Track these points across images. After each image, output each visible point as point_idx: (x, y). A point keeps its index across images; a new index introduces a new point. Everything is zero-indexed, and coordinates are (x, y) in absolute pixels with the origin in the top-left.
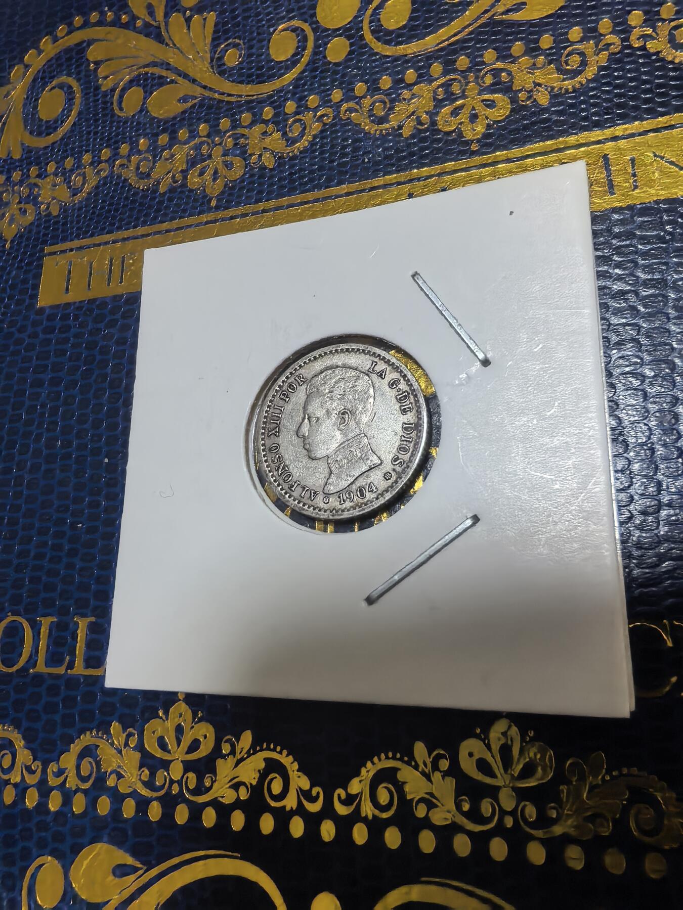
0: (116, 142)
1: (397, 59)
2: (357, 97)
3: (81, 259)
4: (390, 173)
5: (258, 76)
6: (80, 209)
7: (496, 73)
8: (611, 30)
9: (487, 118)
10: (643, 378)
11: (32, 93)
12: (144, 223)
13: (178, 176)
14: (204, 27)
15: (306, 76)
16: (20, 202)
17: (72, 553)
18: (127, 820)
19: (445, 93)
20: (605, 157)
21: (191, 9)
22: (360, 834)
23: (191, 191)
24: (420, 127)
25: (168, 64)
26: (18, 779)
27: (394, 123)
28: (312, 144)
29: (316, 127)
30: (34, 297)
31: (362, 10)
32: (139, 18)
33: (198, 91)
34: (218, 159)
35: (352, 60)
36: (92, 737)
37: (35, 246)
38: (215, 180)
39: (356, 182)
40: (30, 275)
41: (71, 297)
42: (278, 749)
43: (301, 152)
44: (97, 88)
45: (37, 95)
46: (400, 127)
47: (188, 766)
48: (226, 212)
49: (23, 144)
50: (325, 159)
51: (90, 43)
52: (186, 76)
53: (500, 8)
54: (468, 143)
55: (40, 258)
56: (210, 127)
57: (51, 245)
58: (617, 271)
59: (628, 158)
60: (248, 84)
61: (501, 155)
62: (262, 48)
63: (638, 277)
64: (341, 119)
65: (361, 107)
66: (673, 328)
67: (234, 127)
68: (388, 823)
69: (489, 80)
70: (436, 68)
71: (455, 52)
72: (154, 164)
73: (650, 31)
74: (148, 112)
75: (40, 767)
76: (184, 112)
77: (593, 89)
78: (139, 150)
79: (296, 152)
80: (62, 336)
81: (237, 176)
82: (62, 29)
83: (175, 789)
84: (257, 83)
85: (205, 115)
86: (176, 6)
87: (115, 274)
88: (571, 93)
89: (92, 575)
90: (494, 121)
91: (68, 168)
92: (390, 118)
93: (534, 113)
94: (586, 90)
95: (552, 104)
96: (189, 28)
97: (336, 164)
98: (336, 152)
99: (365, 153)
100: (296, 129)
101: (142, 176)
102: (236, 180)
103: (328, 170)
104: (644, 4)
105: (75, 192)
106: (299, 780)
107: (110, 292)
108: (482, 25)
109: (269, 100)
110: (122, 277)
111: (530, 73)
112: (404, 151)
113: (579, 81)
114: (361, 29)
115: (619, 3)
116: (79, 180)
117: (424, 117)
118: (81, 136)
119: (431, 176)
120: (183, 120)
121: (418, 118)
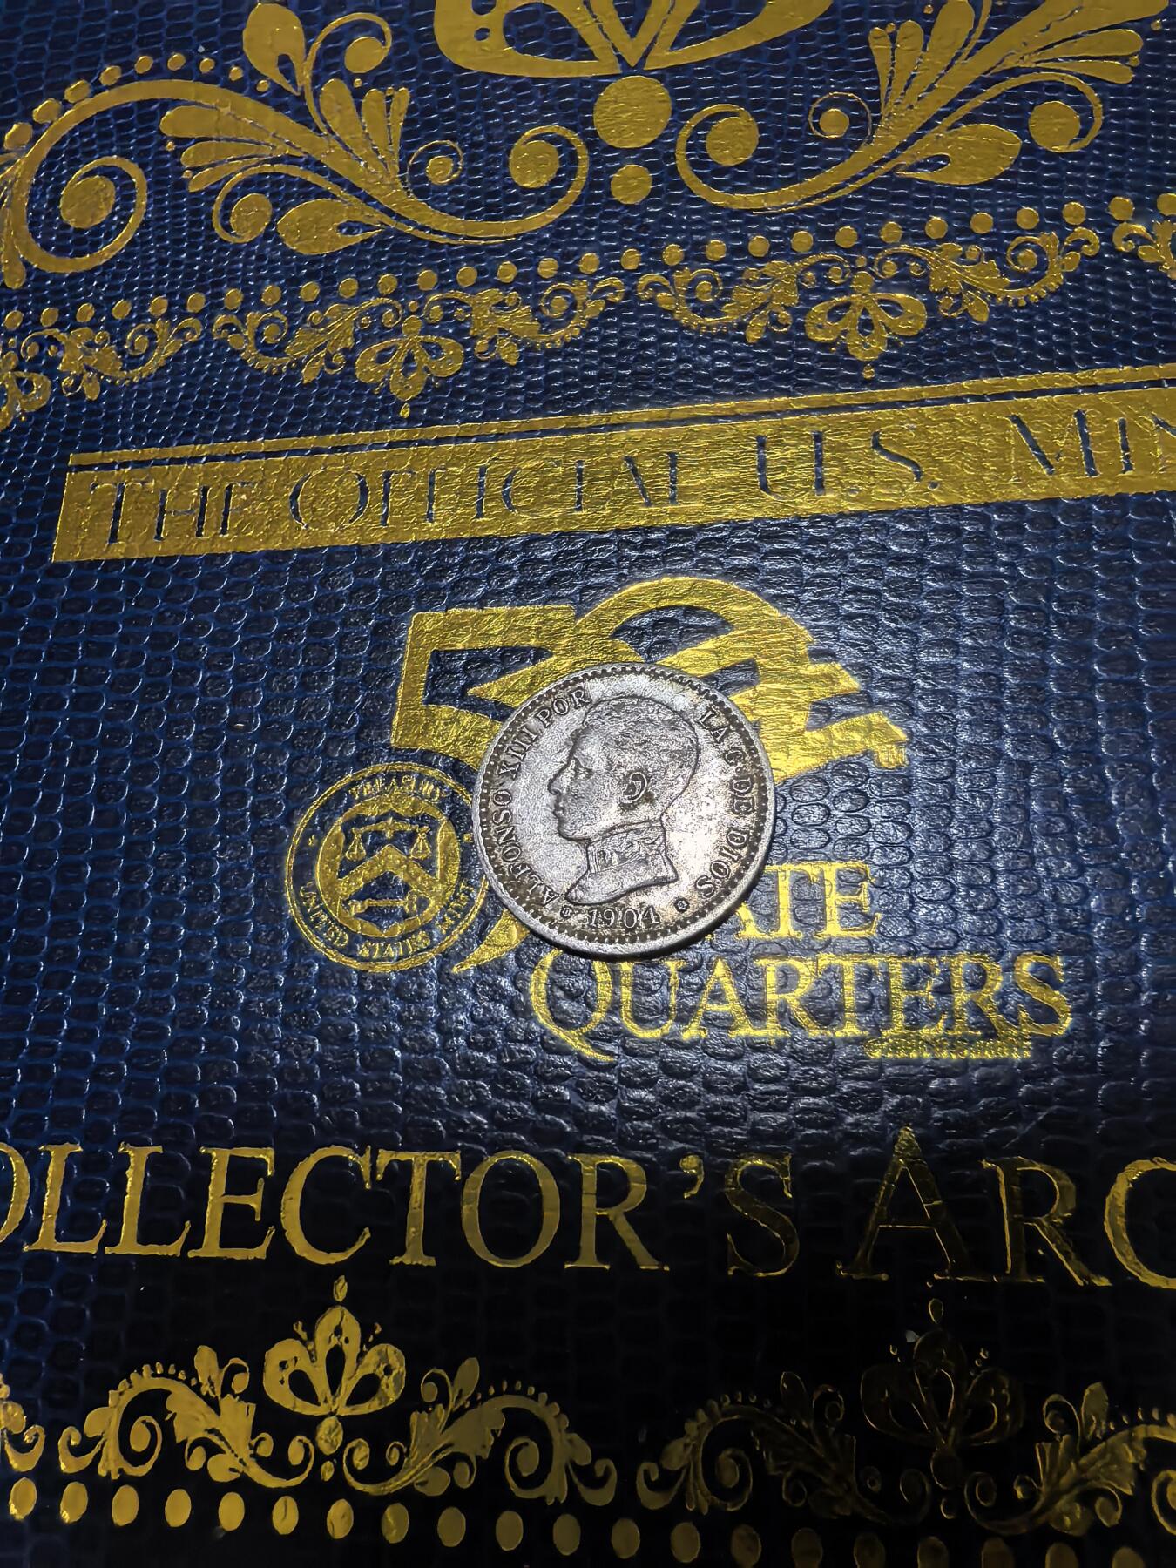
0: (219, 284)
1: (738, 214)
2: (665, 267)
3: (143, 483)
4: (724, 398)
5: (489, 208)
6: (143, 394)
7: (902, 260)
8: (1083, 219)
9: (888, 330)
10: (1149, 769)
12: (270, 434)
13: (339, 359)
14: (388, 111)
15: (576, 220)
16: (18, 368)
17: (116, 1024)
18: (227, 1534)
19: (819, 279)
20: (1079, 415)
21: (363, 77)
22: (685, 1544)
23: (362, 385)
24: (775, 328)
25: (319, 163)
27: (730, 317)
28: (586, 333)
29: (595, 307)
30: (45, 542)
31: (676, 124)
32: (264, 77)
33: (377, 217)
34: (412, 337)
35: (656, 204)
36: (155, 1375)
37: (47, 451)
38: (407, 371)
39: (665, 405)
40: (37, 503)
41: (118, 551)
42: (532, 1390)
43: (566, 345)
44: (182, 184)
45: (58, 179)
46: (742, 326)
47: (352, 1427)
48: (428, 429)
49: (27, 264)
50: (610, 361)
51: (166, 105)
52: (353, 189)
53: (905, 159)
54: (858, 365)
55: (60, 475)
56: (400, 280)
57: (79, 451)
59: (1116, 421)
60: (469, 216)
61: (911, 392)
62: (495, 160)
64: (639, 297)
65: (672, 284)
67: (442, 288)
68: (737, 1520)
69: (890, 270)
70: (803, 239)
71: (832, 217)
72: (290, 329)
73: (1139, 228)
74: (280, 240)
75: (42, 1437)
76: (349, 249)
77: (1054, 307)
78: (262, 303)
79: (558, 344)
80: (102, 618)
81: (450, 371)
82: (110, 73)
83: (327, 1471)
84: (487, 219)
85: (390, 259)
86: (336, 65)
87: (213, 516)
88: (1022, 308)
89: (157, 1066)
90: (900, 336)
91: (118, 317)
92: (725, 308)
93: (965, 333)
94: (1043, 306)
95: (991, 322)
96: (359, 107)
97: (628, 372)
98: (629, 353)
99: (680, 361)
100: (559, 306)
101: (266, 350)
102: (448, 378)
103: (617, 381)
104: (1133, 189)
105: (132, 362)
106: (570, 1447)
107: (200, 547)
108: (876, 182)
109: (505, 250)
110: (225, 524)
111: (956, 268)
112: (749, 365)
113: (1035, 293)
114: (671, 157)
115: (1092, 181)
116: (142, 343)
117: (784, 315)
118: (146, 265)
119: (796, 412)
120: (346, 262)
121: (771, 313)
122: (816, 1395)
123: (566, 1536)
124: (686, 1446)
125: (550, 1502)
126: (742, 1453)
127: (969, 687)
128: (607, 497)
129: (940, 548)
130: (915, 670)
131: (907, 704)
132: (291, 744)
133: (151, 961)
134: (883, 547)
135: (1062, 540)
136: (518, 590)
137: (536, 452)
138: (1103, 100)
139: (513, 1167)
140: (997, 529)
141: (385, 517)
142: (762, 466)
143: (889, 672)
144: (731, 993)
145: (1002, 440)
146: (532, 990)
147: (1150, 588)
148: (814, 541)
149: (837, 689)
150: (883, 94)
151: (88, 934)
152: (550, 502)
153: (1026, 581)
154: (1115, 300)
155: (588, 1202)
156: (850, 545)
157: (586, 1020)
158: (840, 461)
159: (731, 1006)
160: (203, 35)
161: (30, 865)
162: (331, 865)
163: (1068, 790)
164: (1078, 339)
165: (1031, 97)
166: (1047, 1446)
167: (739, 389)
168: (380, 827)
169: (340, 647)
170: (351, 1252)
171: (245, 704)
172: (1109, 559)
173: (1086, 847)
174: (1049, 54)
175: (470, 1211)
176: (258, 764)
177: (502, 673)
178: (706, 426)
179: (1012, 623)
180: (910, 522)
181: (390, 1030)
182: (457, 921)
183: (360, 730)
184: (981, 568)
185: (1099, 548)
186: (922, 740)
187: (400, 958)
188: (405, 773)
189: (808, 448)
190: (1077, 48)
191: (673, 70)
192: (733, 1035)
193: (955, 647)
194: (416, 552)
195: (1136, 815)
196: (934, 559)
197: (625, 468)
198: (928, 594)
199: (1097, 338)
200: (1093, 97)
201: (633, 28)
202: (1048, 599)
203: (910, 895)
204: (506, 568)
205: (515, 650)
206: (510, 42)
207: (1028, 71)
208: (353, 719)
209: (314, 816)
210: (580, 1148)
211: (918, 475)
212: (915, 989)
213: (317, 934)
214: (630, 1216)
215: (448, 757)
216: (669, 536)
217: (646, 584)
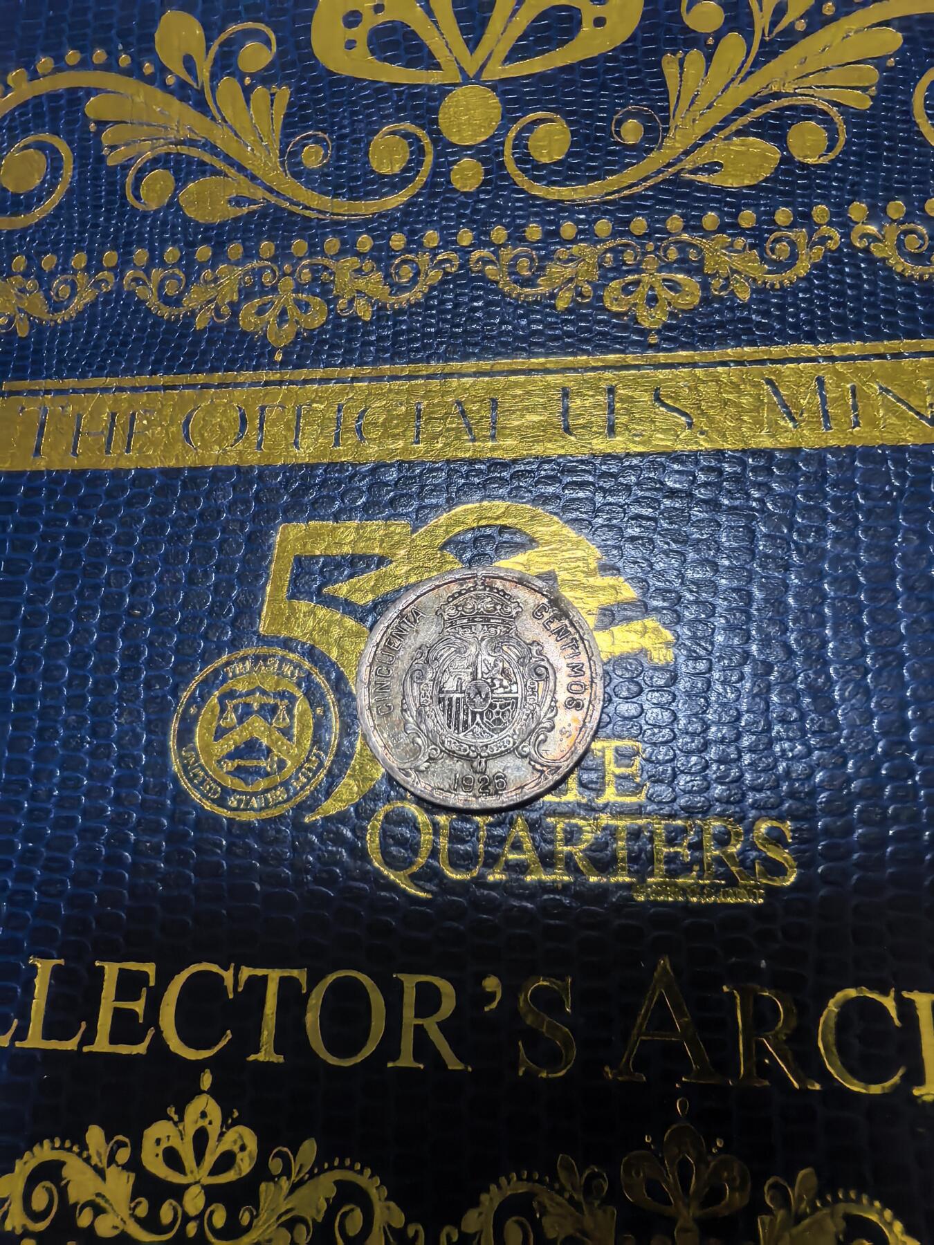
0: (128, 244)
1: (549, 203)
2: (493, 244)
3: (63, 407)
4: (537, 355)
5: (352, 190)
6: (64, 333)
7: (683, 247)
8: (827, 220)
9: (669, 304)
10: (867, 671)
12: (168, 371)
13: (225, 310)
14: (272, 105)
15: (422, 203)
17: (29, 857)
19: (616, 259)
20: (820, 381)
21: (252, 75)
23: (244, 334)
24: (579, 299)
25: (214, 147)
27: (543, 289)
28: (428, 297)
29: (435, 275)
31: (504, 127)
32: (171, 73)
33: (260, 194)
34: (286, 295)
35: (488, 192)
36: (53, 1148)
38: (280, 324)
39: (489, 359)
41: (41, 464)
42: (358, 1166)
43: (411, 306)
44: (101, 159)
45: (1, 150)
46: (553, 296)
47: (212, 1194)
48: (297, 371)
50: (446, 321)
51: (90, 92)
52: (241, 169)
53: (688, 163)
54: (644, 332)
56: (277, 247)
57: (11, 379)
59: (848, 386)
60: (336, 196)
61: (685, 356)
62: (356, 151)
64: (470, 269)
65: (498, 259)
67: (312, 253)
69: (673, 255)
70: (603, 226)
71: (627, 209)
72: (187, 285)
73: (872, 229)
74: (180, 208)
76: (237, 219)
77: (802, 290)
78: (165, 262)
79: (405, 305)
80: (25, 519)
81: (316, 324)
82: (44, 63)
83: (192, 1229)
84: (348, 199)
85: (270, 229)
86: (229, 67)
87: (119, 436)
88: (777, 290)
89: (62, 893)
90: (679, 310)
91: (47, 269)
92: (539, 281)
93: (731, 309)
94: (795, 290)
95: (752, 301)
96: (248, 101)
97: (461, 330)
98: (463, 314)
99: (502, 322)
100: (407, 272)
101: (167, 300)
102: (314, 330)
103: (450, 337)
104: (868, 195)
105: (56, 307)
106: (388, 1213)
107: (108, 463)
108: (664, 181)
109: (366, 225)
110: (129, 444)
111: (725, 254)
112: (557, 329)
113: (788, 277)
114: (500, 153)
115: (835, 188)
116: (65, 291)
117: (587, 288)
118: (70, 226)
119: (595, 369)
120: (234, 230)
121: (577, 287)
122: (587, 1172)
124: (480, 1214)
126: (525, 1220)
127: (725, 599)
128: (440, 434)
129: (705, 485)
130: (682, 584)
131: (676, 611)
132: (178, 629)
133: (59, 805)
134: (662, 483)
135: (802, 482)
136: (365, 508)
137: (383, 395)
138: (846, 122)
139: (348, 983)
140: (751, 471)
141: (259, 444)
142: (566, 412)
143: (662, 585)
144: (528, 845)
145: (758, 398)
146: (368, 837)
147: (871, 523)
148: (604, 475)
149: (620, 598)
150: (672, 109)
151: (9, 783)
152: (395, 436)
153: (772, 514)
154: (851, 287)
155: (409, 1013)
156: (634, 480)
157: (412, 863)
158: (628, 412)
159: (527, 855)
160: (123, 35)
162: (208, 730)
163: (802, 687)
164: (820, 317)
165: (789, 117)
166: (767, 1218)
167: (549, 348)
168: (248, 700)
169: (220, 551)
170: (215, 1050)
171: (142, 594)
172: (840, 498)
173: (814, 733)
174: (805, 82)
175: (312, 1019)
176: (151, 644)
177: (351, 576)
178: (522, 378)
179: (761, 548)
180: (682, 463)
181: (251, 867)
182: (309, 779)
183: (235, 619)
184: (737, 503)
185: (832, 489)
186: (687, 642)
187: (261, 809)
188: (270, 656)
189: (602, 399)
190: (829, 78)
191: (505, 81)
192: (529, 878)
193: (715, 567)
194: (284, 473)
195: (853, 708)
196: (701, 493)
197: (455, 410)
198: (694, 522)
199: (837, 317)
200: (839, 119)
201: (473, 44)
202: (790, 530)
203: (673, 769)
204: (358, 489)
205: (362, 557)
206: (373, 52)
207: (787, 95)
208: (230, 610)
209: (195, 690)
210: (403, 969)
211: (690, 425)
212: (673, 846)
213: (196, 787)
214: (442, 1026)
215: (306, 644)
216: (489, 467)
217: (470, 506)
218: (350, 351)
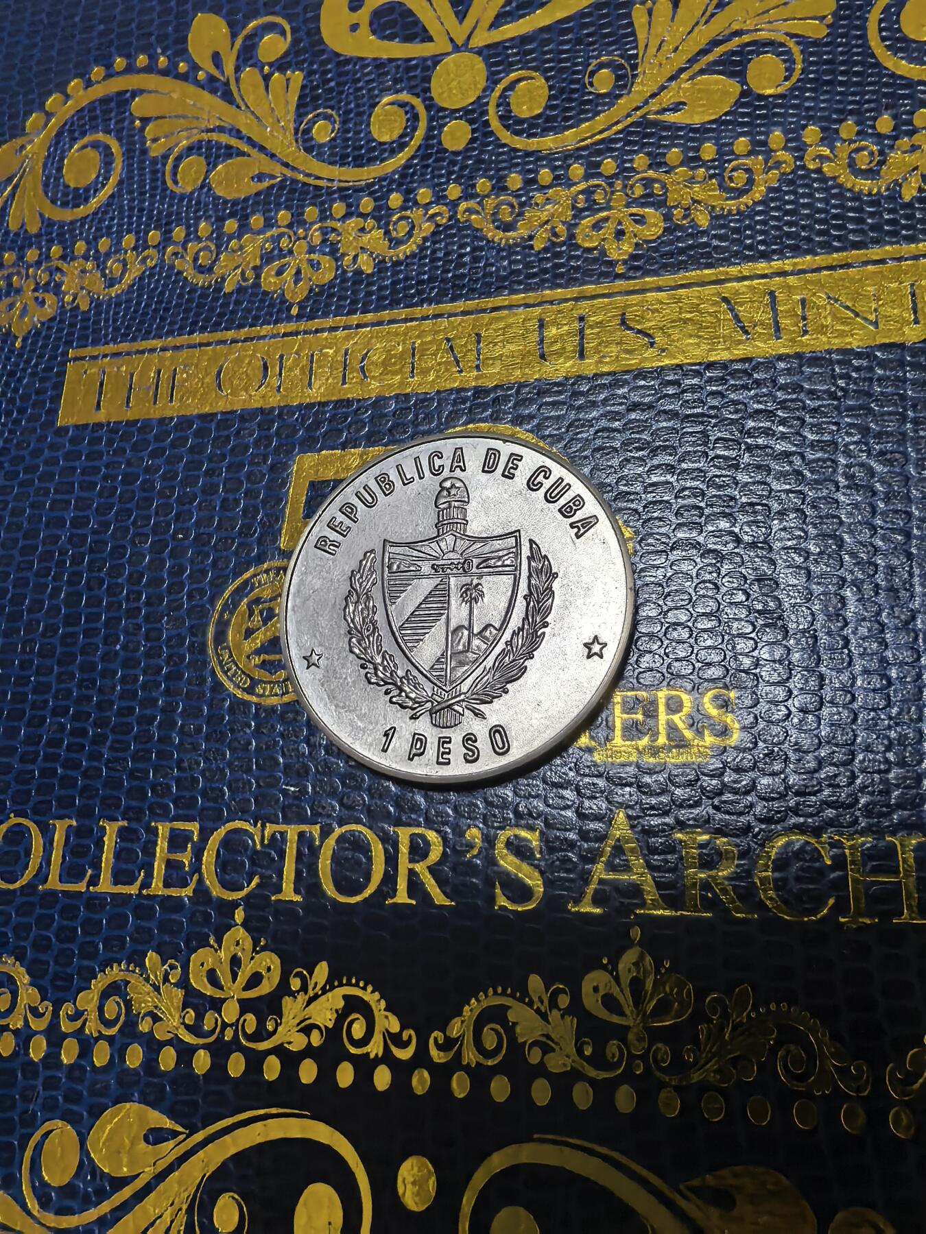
0: (169, 223)
1: (528, 154)
2: (478, 195)
3: (118, 368)
4: (517, 292)
5: (355, 158)
6: (118, 305)
7: (648, 183)
8: (783, 145)
9: (635, 236)
10: (807, 554)
11: (56, 150)
12: (203, 329)
13: (250, 274)
14: (287, 90)
15: (416, 165)
16: (35, 290)
17: (99, 740)
18: (164, 1074)
19: (587, 200)
20: (772, 294)
21: (271, 65)
22: (460, 1086)
23: (266, 293)
24: (554, 239)
25: (239, 131)
26: (20, 1025)
27: (522, 231)
28: (422, 248)
29: (427, 228)
30: (53, 412)
31: (488, 89)
32: (201, 69)
33: (278, 170)
35: (474, 149)
36: (121, 970)
37: (56, 348)
38: (296, 282)
39: (475, 299)
40: (48, 384)
41: (101, 416)
42: (361, 984)
43: (407, 257)
44: (144, 152)
45: (63, 151)
46: (531, 238)
47: (245, 1006)
48: (310, 323)
49: (41, 215)
50: (437, 268)
51: (134, 94)
52: (262, 149)
53: (654, 105)
54: (612, 264)
55: (63, 364)
56: (292, 215)
57: (76, 348)
58: (781, 428)
59: (798, 297)
60: (342, 165)
61: (652, 282)
62: (361, 124)
63: (805, 437)
64: (458, 219)
65: (483, 208)
66: (842, 498)
67: (323, 218)
68: (495, 1071)
69: (639, 191)
70: (577, 170)
71: (599, 153)
72: (217, 256)
73: (826, 151)
74: (210, 189)
75: (50, 1009)
76: (258, 194)
77: (760, 213)
78: (199, 236)
79: (401, 256)
80: (90, 464)
81: (326, 280)
82: (97, 71)
83: (229, 1034)
84: (354, 167)
85: (287, 200)
86: (251, 58)
87: (164, 389)
88: (735, 215)
89: (125, 768)
90: (644, 241)
91: (102, 250)
92: (519, 225)
93: (691, 236)
94: (752, 213)
95: (712, 227)
96: (267, 87)
97: (450, 275)
98: (451, 261)
99: (487, 265)
100: (403, 227)
101: (201, 270)
102: (325, 285)
103: (441, 282)
104: (822, 119)
106: (386, 1021)
107: (155, 413)
108: (632, 124)
109: (368, 189)
110: (172, 395)
111: (687, 187)
112: (535, 267)
113: (745, 202)
114: (486, 113)
115: (793, 115)
116: (118, 268)
117: (561, 228)
118: (121, 212)
119: (566, 300)
120: (256, 203)
121: (553, 228)
122: (552, 988)
123: (382, 1078)
124: (463, 1022)
125: (372, 1056)
126: (498, 1027)
127: (681, 498)
128: (432, 368)
129: (665, 397)
130: (643, 486)
131: (636, 511)
132: (214, 549)
133: (121, 697)
134: (625, 398)
135: (754, 388)
136: (368, 436)
137: (384, 337)
138: (802, 52)
139: (353, 836)
140: (707, 382)
141: (279, 388)
142: (542, 341)
143: (625, 489)
145: (715, 315)
147: (814, 421)
150: (640, 56)
151: (82, 681)
152: (395, 373)
153: (726, 419)
155: (403, 859)
156: (602, 396)
158: (597, 336)
160: (162, 39)
161: (43, 635)
162: (239, 631)
163: (749, 571)
164: (775, 237)
165: (751, 52)
166: (706, 1026)
167: (528, 285)
168: (272, 604)
169: (248, 481)
170: (246, 891)
171: (184, 521)
173: (758, 612)
174: (766, 18)
175: (324, 864)
176: (192, 563)
178: (504, 313)
179: (714, 450)
180: (644, 379)
181: (276, 743)
183: (261, 535)
184: (695, 411)
185: (779, 393)
186: (646, 537)
187: (282, 695)
189: (576, 325)
190: (788, 12)
191: (488, 46)
194: (300, 411)
197: (445, 346)
199: (790, 235)
200: (796, 50)
201: (461, 16)
204: (362, 421)
206: (374, 32)
207: (748, 32)
208: (256, 530)
209: (228, 598)
210: (398, 823)
211: (652, 344)
212: (631, 714)
213: (230, 679)
214: (431, 868)
216: (474, 395)
217: (458, 429)
218: (354, 302)
